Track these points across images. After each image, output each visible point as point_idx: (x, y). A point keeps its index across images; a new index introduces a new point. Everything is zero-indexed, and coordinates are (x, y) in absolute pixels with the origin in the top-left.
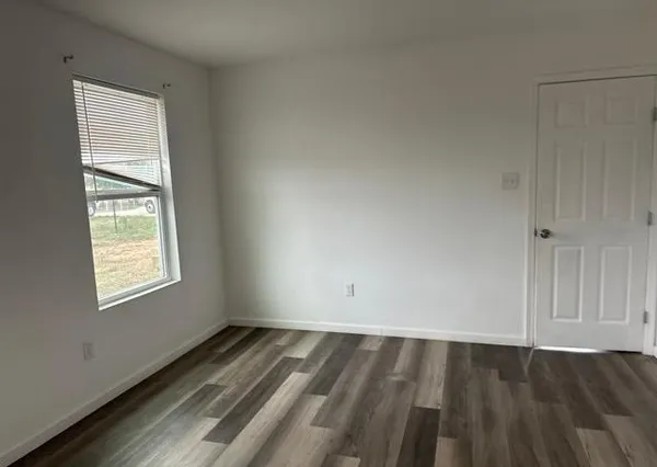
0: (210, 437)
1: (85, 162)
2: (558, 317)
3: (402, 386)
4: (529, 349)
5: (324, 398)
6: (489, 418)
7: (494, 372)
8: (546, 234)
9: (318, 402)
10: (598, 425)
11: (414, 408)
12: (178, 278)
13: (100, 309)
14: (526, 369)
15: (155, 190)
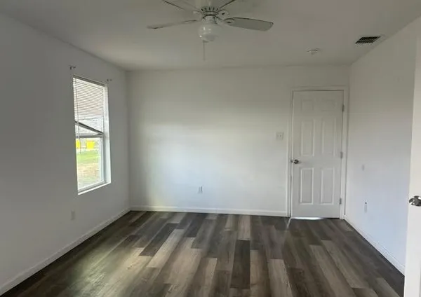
0: (143, 254)
1: (76, 119)
2: (303, 202)
3: (230, 233)
4: (289, 218)
5: (194, 239)
6: (272, 244)
7: (273, 226)
8: (297, 162)
9: (192, 240)
10: (319, 244)
11: (237, 241)
12: (109, 181)
13: (79, 194)
14: (288, 225)
15: (100, 134)
